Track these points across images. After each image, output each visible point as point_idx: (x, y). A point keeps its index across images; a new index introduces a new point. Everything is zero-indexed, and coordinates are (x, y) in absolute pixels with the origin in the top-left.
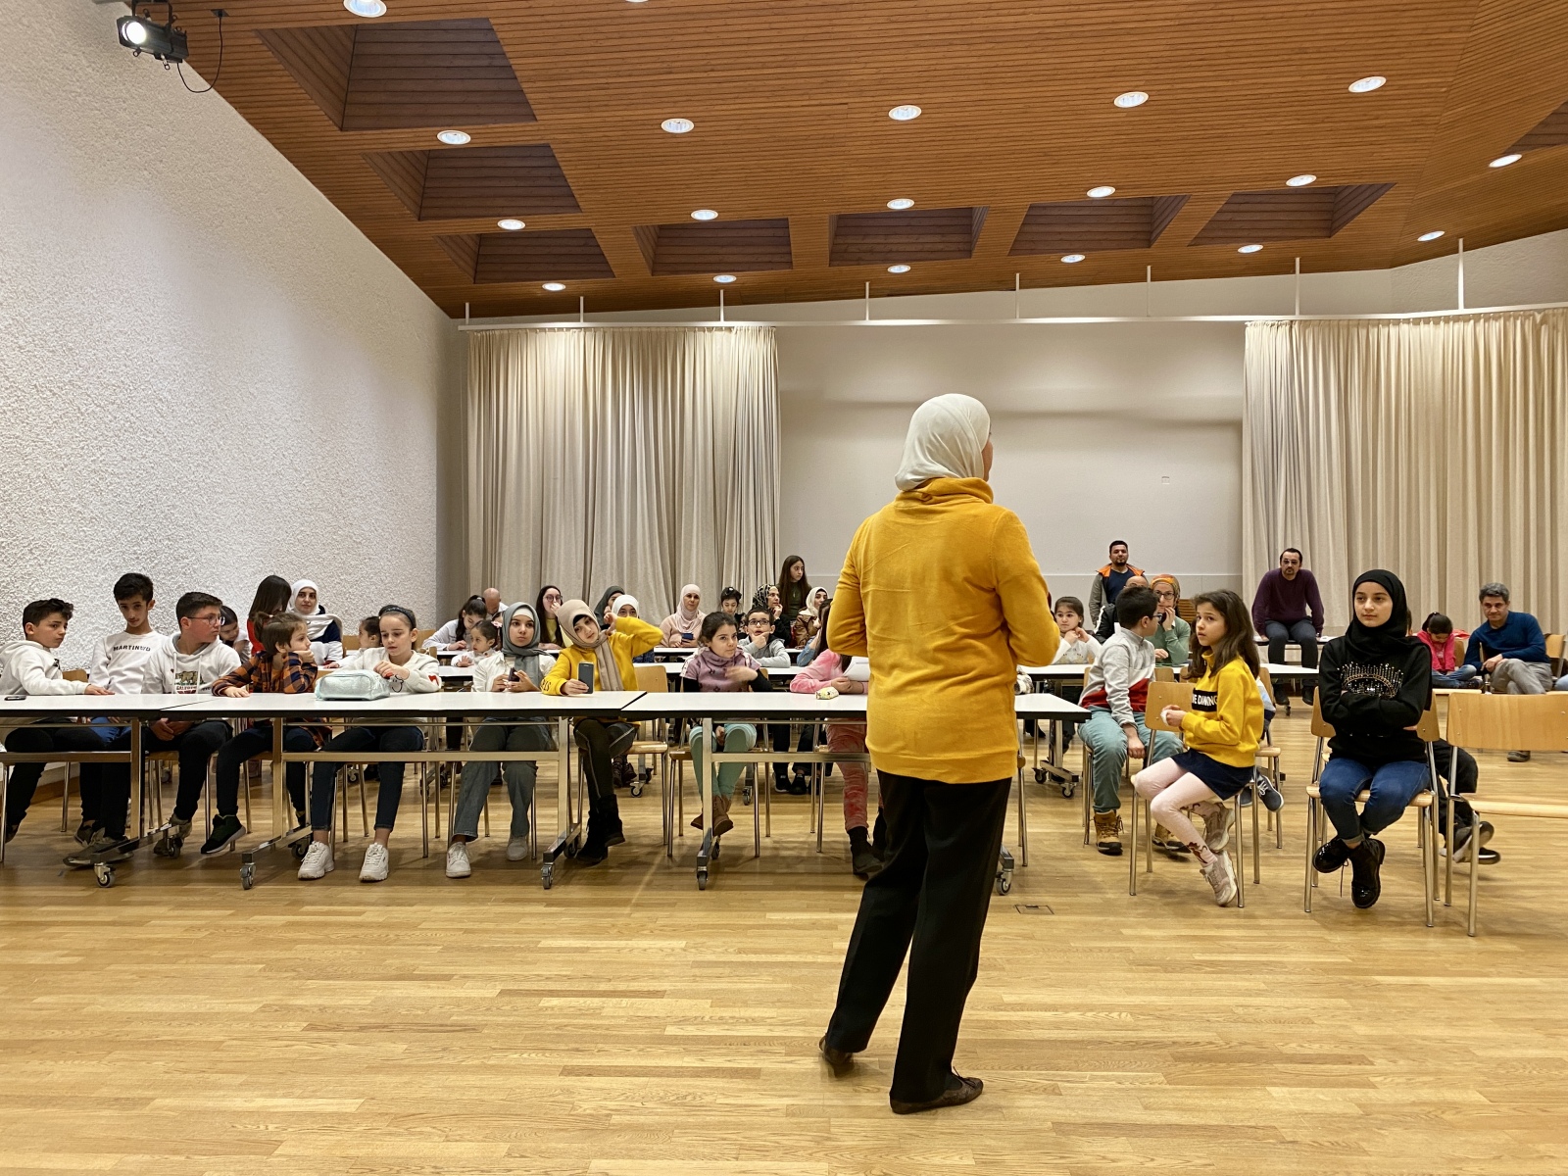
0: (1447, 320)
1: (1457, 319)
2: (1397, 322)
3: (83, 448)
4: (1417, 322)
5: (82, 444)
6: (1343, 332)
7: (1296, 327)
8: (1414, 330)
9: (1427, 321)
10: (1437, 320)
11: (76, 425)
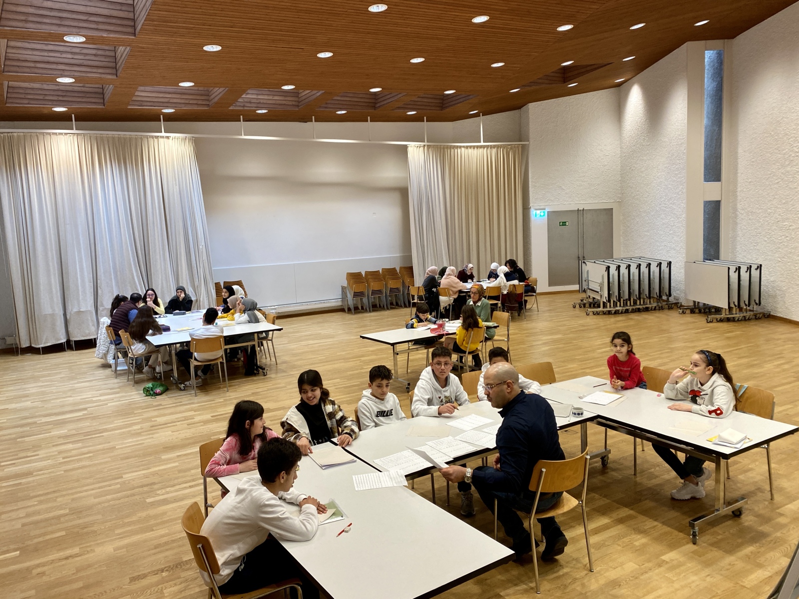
0: (478, 147)
1: (481, 147)
2: (460, 147)
4: (467, 147)
6: (442, 150)
7: (426, 148)
8: (466, 150)
9: (471, 147)
10: (474, 147)
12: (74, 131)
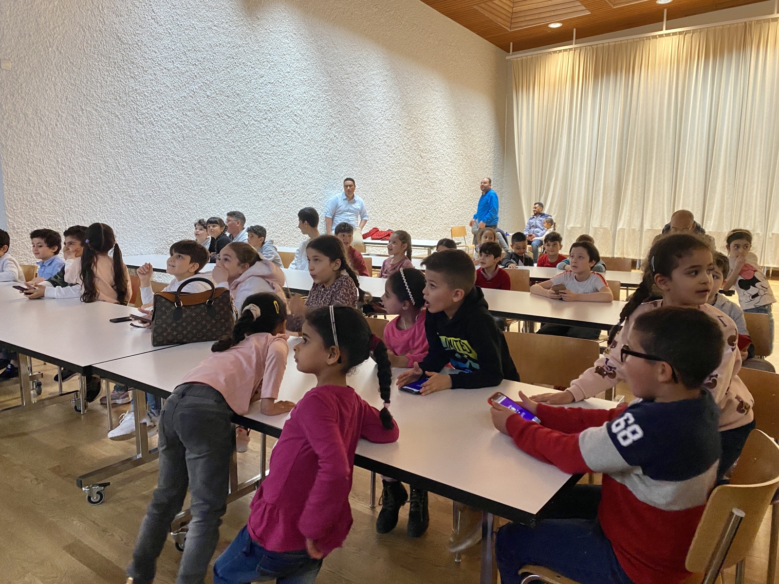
3: (247, 142)
5: (247, 140)
11: (243, 131)
12: (573, 46)
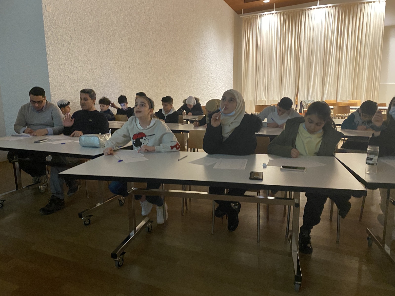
12: (274, 12)
